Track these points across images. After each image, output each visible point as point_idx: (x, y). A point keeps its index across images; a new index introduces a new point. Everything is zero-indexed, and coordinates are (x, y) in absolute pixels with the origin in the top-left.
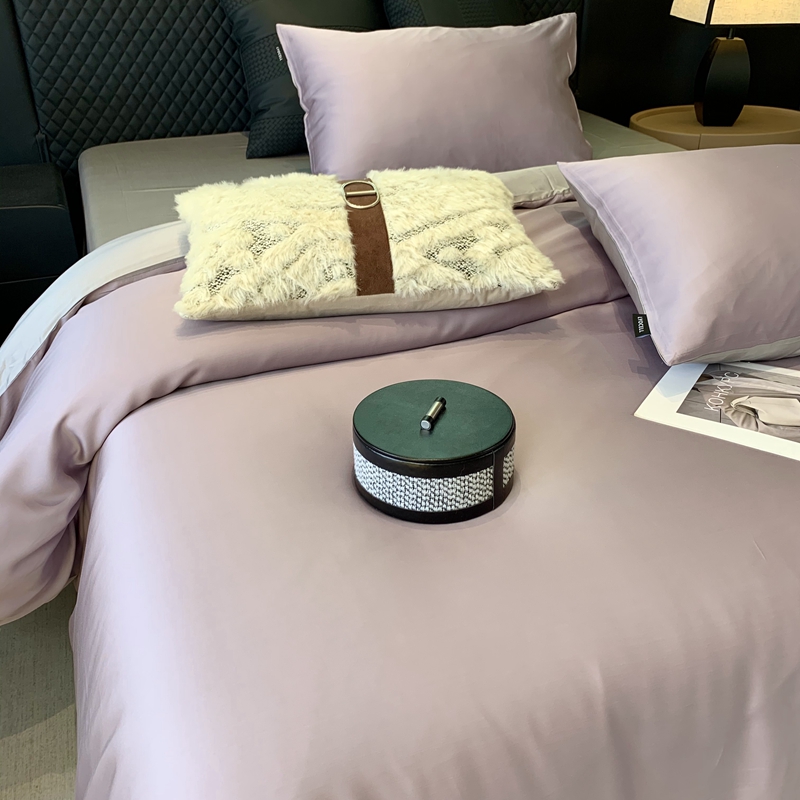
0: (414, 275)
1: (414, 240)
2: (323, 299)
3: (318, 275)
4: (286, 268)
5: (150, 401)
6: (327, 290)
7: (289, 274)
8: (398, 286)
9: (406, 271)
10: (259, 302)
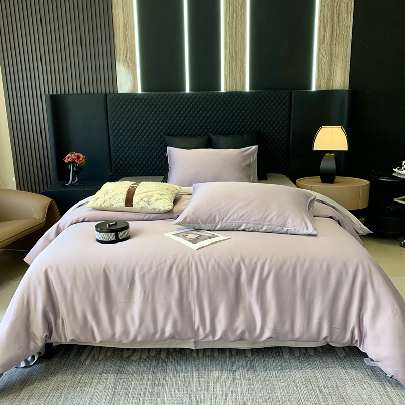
0: (137, 203)
1: (139, 196)
2: (117, 207)
3: (117, 201)
4: (110, 199)
5: (76, 223)
6: (118, 204)
7: (110, 200)
8: (134, 205)
9: (135, 202)
10: (103, 206)
